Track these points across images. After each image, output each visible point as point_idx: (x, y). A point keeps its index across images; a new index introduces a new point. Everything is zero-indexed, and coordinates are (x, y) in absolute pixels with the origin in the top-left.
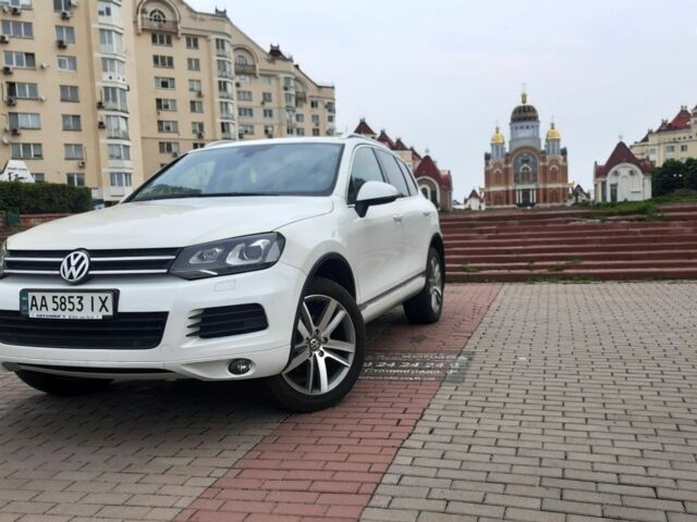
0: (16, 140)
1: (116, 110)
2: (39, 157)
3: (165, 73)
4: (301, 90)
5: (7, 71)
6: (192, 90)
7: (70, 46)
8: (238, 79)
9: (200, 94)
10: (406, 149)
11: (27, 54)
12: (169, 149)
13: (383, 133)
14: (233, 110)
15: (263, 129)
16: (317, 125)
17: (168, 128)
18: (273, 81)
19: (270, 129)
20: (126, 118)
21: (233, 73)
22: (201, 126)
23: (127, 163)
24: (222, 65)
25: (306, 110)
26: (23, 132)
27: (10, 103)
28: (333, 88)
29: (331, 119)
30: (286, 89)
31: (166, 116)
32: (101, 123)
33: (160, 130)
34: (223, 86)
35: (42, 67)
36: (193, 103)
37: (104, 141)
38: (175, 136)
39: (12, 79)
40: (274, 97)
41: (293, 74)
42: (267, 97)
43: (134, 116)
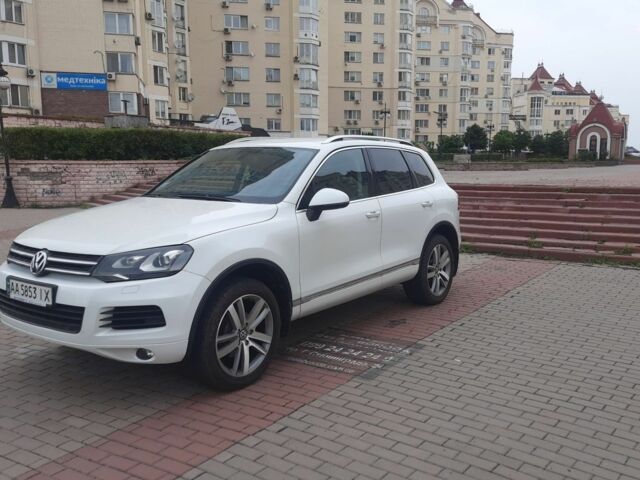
0: (231, 90)
1: (308, 64)
2: (247, 104)
3: (353, 28)
4: (479, 37)
5: (226, 32)
6: (376, 42)
7: (275, 8)
8: (419, 30)
9: (382, 46)
10: (587, 94)
11: (242, 17)
12: (353, 98)
13: (562, 78)
14: (412, 60)
15: (438, 77)
16: (493, 71)
17: (353, 79)
18: (452, 30)
19: (445, 76)
20: (316, 71)
21: (414, 25)
22: (381, 75)
23: (315, 111)
24: (404, 17)
25: (482, 57)
26: (236, 83)
27: (228, 59)
28: (512, 34)
29: (507, 65)
30: (464, 38)
31: (351, 67)
32: (296, 75)
33: (346, 80)
34: (403, 38)
35: (253, 28)
36: (375, 54)
37: (297, 91)
38: (358, 85)
39: (230, 39)
40: (451, 47)
41: (471, 22)
42: (444, 47)
43: (323, 68)
